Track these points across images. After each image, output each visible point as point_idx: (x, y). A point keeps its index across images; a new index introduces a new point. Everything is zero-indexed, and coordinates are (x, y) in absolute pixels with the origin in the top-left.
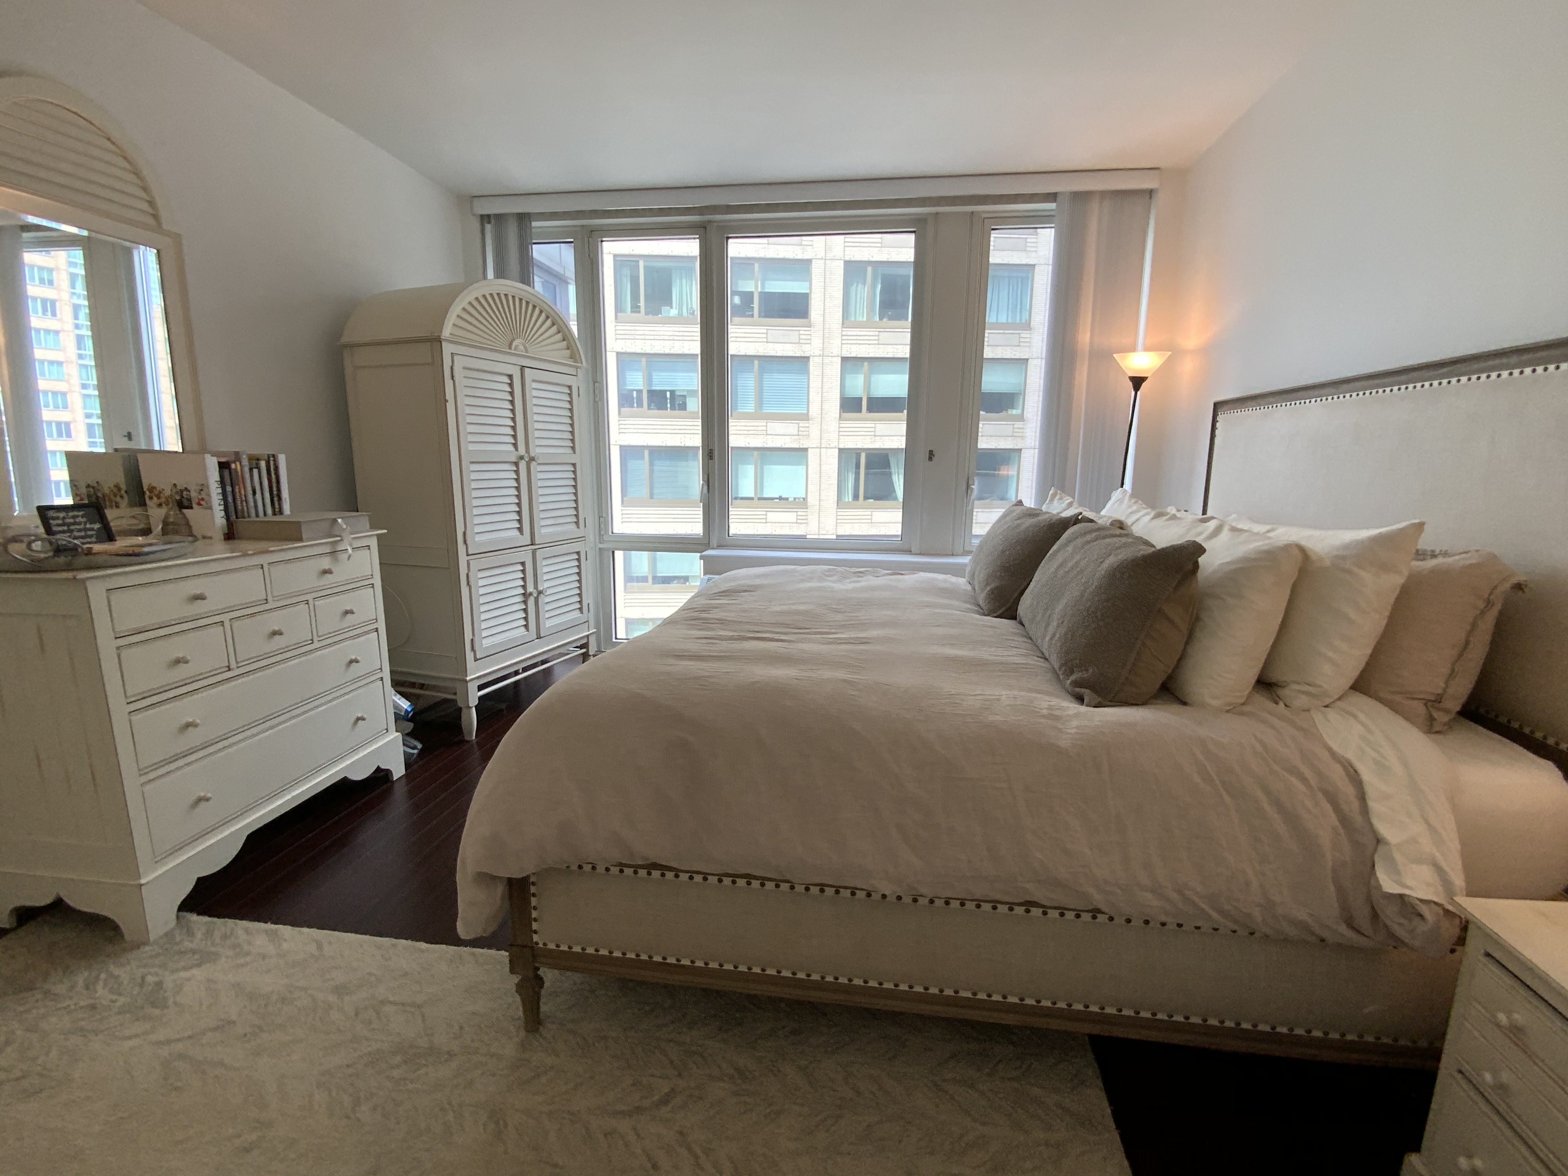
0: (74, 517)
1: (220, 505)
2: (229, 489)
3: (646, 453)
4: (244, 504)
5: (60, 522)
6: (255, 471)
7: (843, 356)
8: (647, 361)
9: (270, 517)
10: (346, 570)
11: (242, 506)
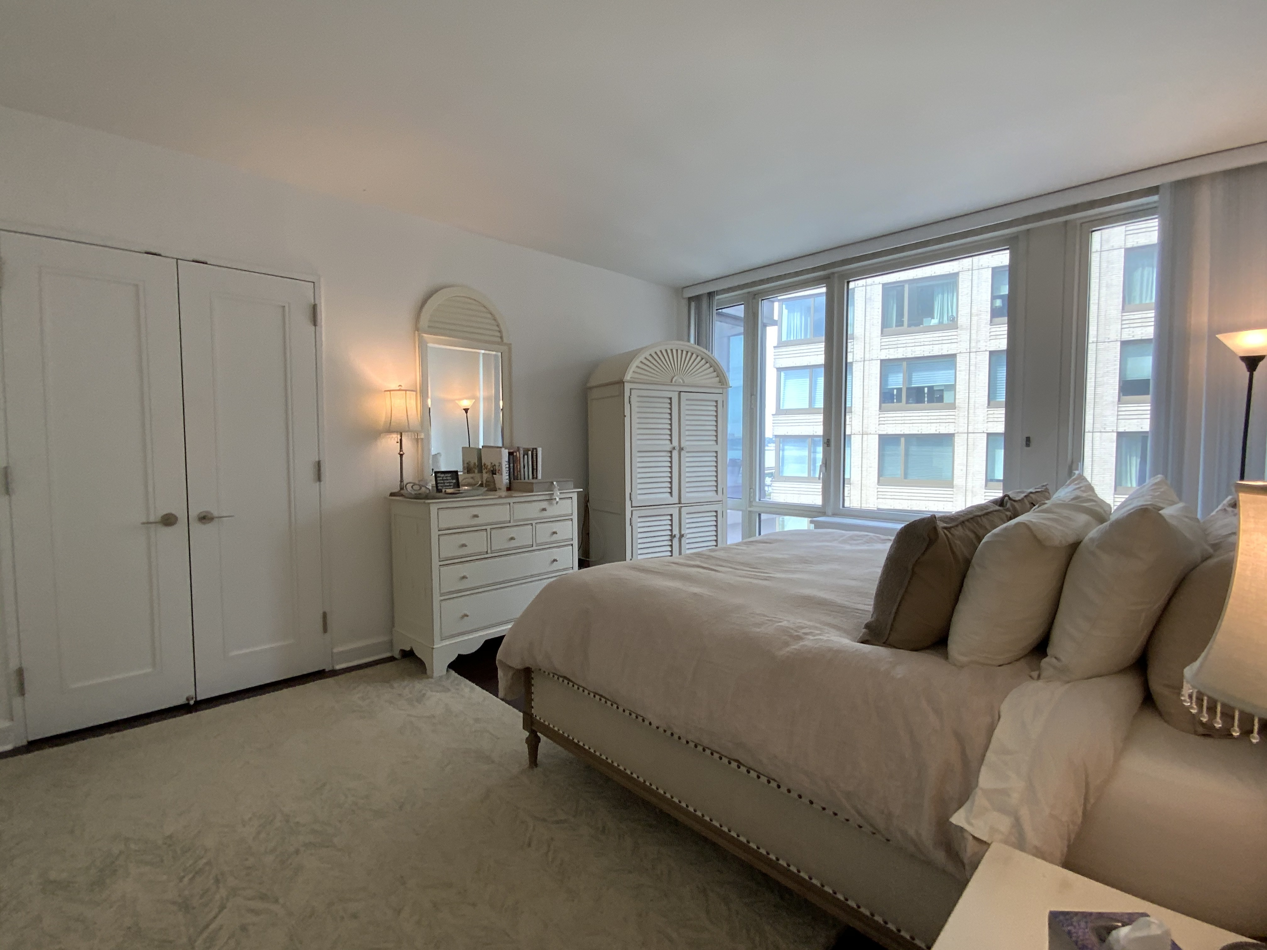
0: (446, 477)
1: (506, 473)
2: (512, 465)
3: (903, 440)
4: (519, 473)
5: (441, 479)
6: (526, 456)
7: (1122, 340)
8: (907, 364)
9: (531, 480)
10: (554, 510)
11: (517, 475)
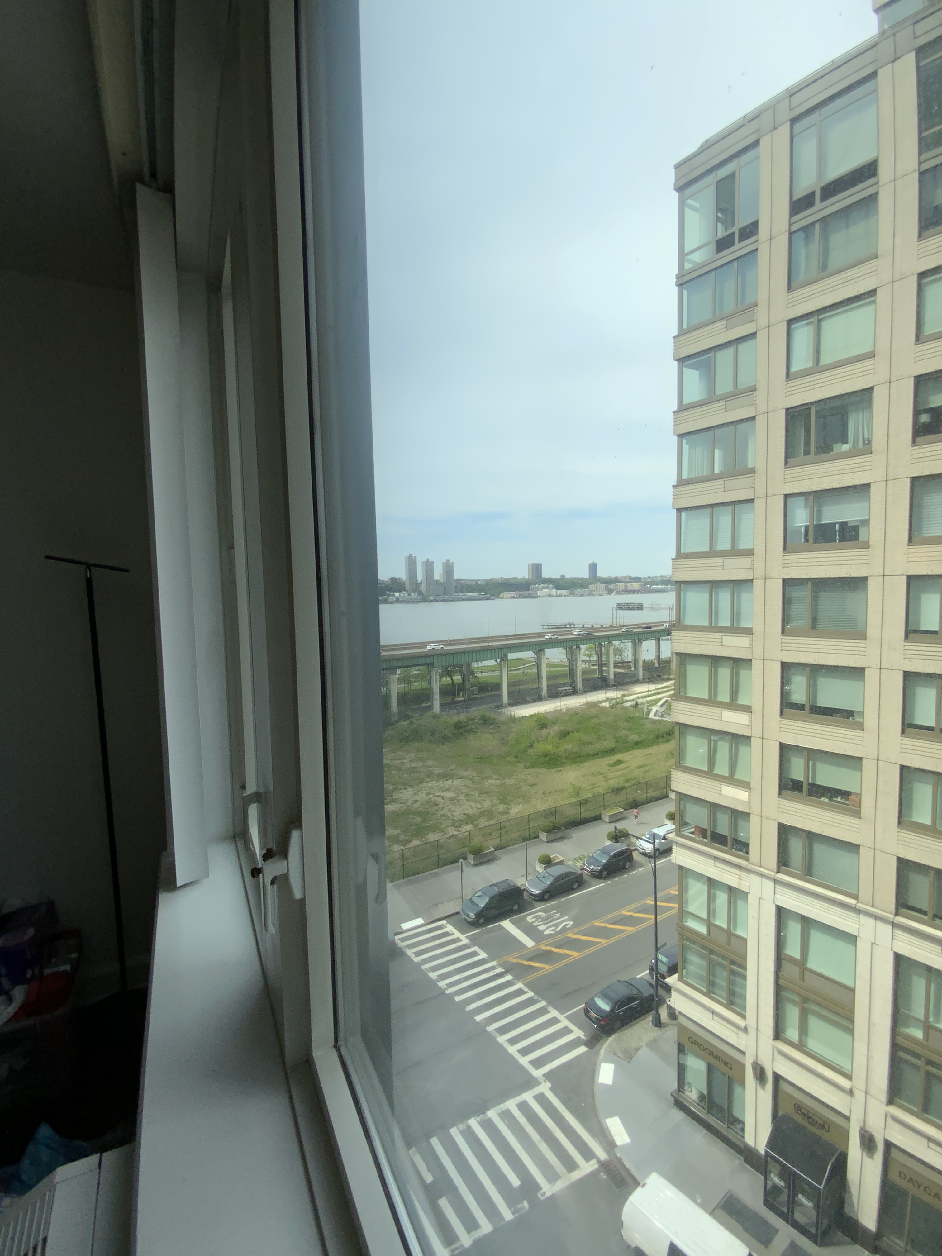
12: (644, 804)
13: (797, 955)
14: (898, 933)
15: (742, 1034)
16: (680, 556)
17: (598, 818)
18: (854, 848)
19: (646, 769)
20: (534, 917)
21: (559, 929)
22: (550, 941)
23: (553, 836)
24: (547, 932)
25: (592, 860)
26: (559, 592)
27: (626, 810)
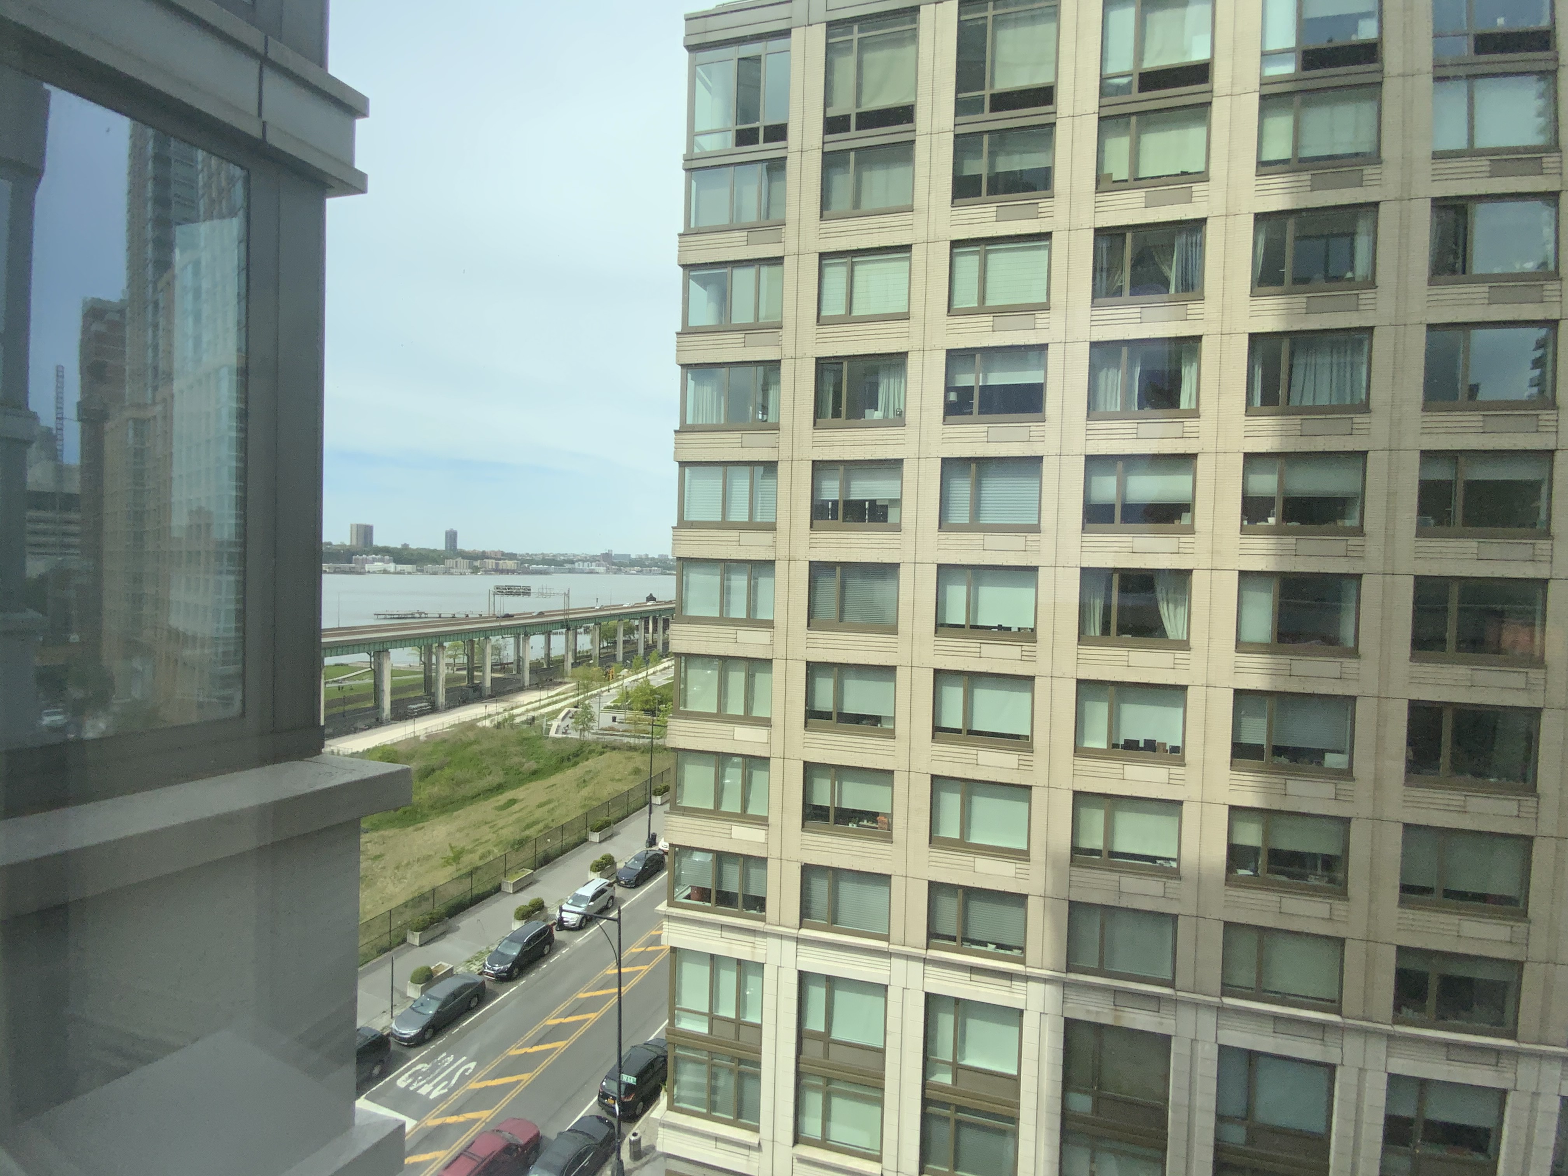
3: (838, 569)
7: (1088, 454)
8: (844, 469)
12: (558, 856)
13: (821, 1028)
14: (930, 969)
15: (754, 1155)
16: (683, 524)
17: (498, 889)
18: (884, 879)
19: (551, 806)
20: (410, 1076)
21: (453, 1082)
22: (443, 1107)
23: (429, 934)
24: (435, 1094)
25: (497, 956)
26: (400, 567)
27: (535, 869)
